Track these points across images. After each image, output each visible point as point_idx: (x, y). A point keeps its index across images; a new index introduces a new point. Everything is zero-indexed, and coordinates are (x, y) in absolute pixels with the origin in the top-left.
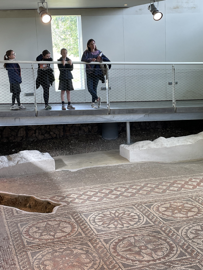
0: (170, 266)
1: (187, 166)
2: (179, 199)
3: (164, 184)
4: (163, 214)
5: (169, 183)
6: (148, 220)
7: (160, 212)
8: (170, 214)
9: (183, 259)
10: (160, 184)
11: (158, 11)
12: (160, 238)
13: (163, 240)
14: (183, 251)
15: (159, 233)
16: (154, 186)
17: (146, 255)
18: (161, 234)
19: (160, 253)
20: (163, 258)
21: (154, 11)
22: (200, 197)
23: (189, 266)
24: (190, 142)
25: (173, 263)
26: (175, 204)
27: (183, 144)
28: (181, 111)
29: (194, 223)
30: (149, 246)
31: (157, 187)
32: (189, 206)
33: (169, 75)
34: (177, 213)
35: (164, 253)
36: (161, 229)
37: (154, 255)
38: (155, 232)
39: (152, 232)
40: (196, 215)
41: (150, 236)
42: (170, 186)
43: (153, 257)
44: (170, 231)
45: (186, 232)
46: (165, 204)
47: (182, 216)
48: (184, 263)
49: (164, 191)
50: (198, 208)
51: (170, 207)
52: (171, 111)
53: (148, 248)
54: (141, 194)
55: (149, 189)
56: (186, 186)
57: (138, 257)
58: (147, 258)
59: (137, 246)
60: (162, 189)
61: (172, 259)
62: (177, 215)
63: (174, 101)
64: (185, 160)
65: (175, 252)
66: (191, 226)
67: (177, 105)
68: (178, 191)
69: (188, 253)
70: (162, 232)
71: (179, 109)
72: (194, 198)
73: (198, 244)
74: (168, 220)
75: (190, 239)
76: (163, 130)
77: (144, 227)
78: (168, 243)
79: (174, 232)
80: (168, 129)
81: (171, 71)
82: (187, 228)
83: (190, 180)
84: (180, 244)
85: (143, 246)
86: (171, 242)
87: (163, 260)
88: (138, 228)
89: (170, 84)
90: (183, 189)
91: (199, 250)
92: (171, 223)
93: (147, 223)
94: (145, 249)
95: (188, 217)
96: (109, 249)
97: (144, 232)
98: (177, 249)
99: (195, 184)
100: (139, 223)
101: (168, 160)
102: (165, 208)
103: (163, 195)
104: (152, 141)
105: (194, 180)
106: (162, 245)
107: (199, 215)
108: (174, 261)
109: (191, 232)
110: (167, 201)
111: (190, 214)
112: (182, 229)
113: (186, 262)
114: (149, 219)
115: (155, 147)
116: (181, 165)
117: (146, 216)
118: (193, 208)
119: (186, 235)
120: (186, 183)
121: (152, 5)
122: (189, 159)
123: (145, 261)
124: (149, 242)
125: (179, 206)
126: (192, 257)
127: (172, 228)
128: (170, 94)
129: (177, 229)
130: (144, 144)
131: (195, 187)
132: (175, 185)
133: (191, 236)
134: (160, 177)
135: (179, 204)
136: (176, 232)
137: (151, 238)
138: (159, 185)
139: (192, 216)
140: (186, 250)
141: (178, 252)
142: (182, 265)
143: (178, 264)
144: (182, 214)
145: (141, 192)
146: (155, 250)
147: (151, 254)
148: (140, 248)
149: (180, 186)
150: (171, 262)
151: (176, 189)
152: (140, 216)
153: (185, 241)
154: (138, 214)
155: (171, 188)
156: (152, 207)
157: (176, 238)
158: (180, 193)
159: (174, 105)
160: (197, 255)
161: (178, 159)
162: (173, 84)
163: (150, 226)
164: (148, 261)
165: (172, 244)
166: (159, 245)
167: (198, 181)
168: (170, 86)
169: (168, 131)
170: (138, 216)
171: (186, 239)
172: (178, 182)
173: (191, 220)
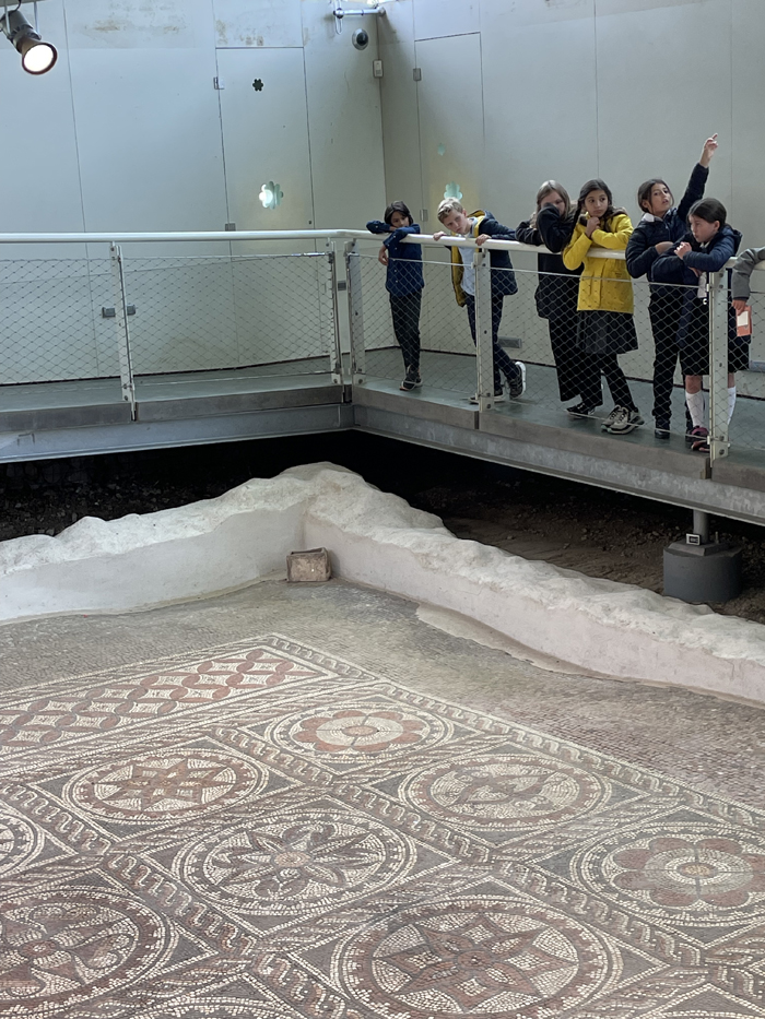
0: (144, 1000)
1: (191, 617)
2: (166, 745)
3: (108, 693)
4: (110, 809)
5: (127, 687)
6: (54, 839)
7: (99, 804)
8: (135, 804)
9: (189, 968)
10: (94, 695)
11: (37, 37)
12: (104, 902)
13: (116, 906)
14: (192, 937)
15: (97, 881)
16: (70, 707)
17: (49, 976)
18: (106, 885)
19: (105, 960)
20: (114, 975)
21: (24, 38)
22: (244, 729)
23: (214, 986)
24: (195, 527)
25: (153, 989)
26: (154, 764)
27: (172, 536)
28: (157, 416)
29: (224, 827)
30: (64, 939)
31: (82, 709)
32: (204, 764)
33: (99, 281)
34: (161, 797)
35: (120, 958)
36: (104, 866)
37: (82, 970)
38: (82, 881)
39: (71, 883)
40: (231, 794)
41: (65, 900)
42: (133, 699)
43: (78, 979)
44: (137, 871)
45: (199, 865)
46: (114, 769)
47: (180, 804)
48: (194, 979)
49: (112, 720)
50: (237, 769)
51: (135, 777)
52: (118, 416)
53: (57, 947)
54: (23, 743)
55: (52, 721)
56: (191, 693)
57: (19, 989)
58: (54, 984)
59: (13, 948)
60: (102, 714)
61: (152, 974)
62: (160, 807)
63: (125, 380)
64: (183, 594)
65: (159, 945)
66: (214, 839)
67: (136, 394)
68: (160, 714)
69: (208, 940)
70: (110, 880)
71: (149, 407)
72: (220, 732)
73: (243, 900)
74: (129, 830)
75: (213, 888)
76: (94, 488)
77: (40, 870)
78: (132, 914)
79: (154, 871)
80: (112, 486)
81: (107, 265)
82: (200, 848)
83: (204, 669)
84: (179, 912)
85: (39, 943)
86: (146, 911)
87: (114, 983)
88: (14, 878)
89: (108, 314)
90: (179, 705)
91: (246, 924)
92: (143, 838)
93: (50, 850)
94: (44, 954)
95: (201, 808)
97: (41, 889)
98: (168, 931)
99: (221, 680)
100: (16, 858)
101: (119, 605)
102: (116, 783)
103: (106, 738)
104: (54, 536)
105: (216, 667)
106: (110, 925)
107: (243, 793)
108: (158, 978)
109: (215, 862)
110: (119, 756)
111: (208, 795)
112: (181, 854)
113: (204, 977)
114: (57, 834)
115: (67, 557)
116: (168, 618)
117: (44, 825)
118: (217, 771)
119: (199, 873)
120: (191, 681)
121: (11, 13)
122: (197, 591)
123: (51, 998)
124: (60, 923)
125: (169, 771)
126: (225, 954)
127: (143, 856)
128: (110, 352)
129: (165, 858)
130: (24, 550)
131: (221, 692)
132: (150, 694)
133: (218, 875)
134: (94, 669)
135: (166, 764)
136: (160, 868)
137: (68, 906)
138: (88, 701)
139: (216, 801)
140: (200, 933)
141: (174, 944)
142: (188, 989)
143: (173, 988)
144: (180, 798)
145: (20, 736)
146: (85, 952)
147: (71, 966)
148: (27, 951)
149: (166, 694)
150: (148, 986)
151: (154, 708)
152: (23, 827)
153: (196, 896)
154: (14, 821)
155: (137, 708)
156: (67, 787)
157: (163, 891)
158: (169, 722)
159: (126, 392)
160: (240, 942)
161: (157, 594)
162: (120, 313)
163: (61, 863)
164: (61, 998)
165: (147, 918)
166: (98, 928)
167: (233, 667)
168: (108, 322)
169: (113, 493)
170: (14, 828)
171: (199, 888)
172: (162, 680)
173: (214, 815)
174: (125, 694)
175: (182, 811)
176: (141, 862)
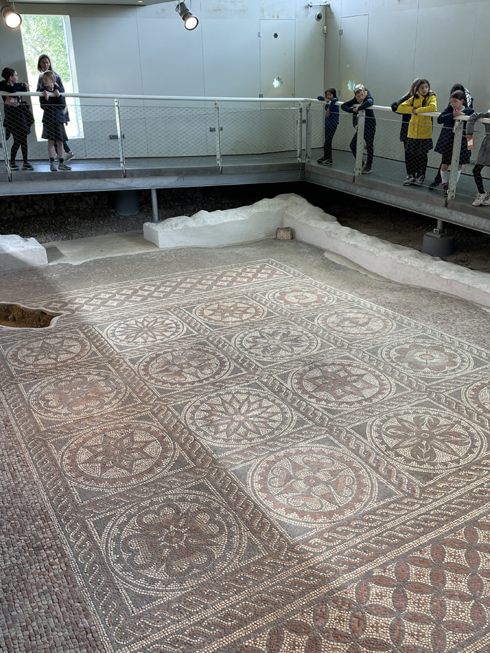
0: (221, 386)
1: (239, 251)
2: (229, 297)
3: (209, 277)
4: (210, 319)
5: (216, 275)
6: (189, 328)
7: (205, 317)
8: (219, 318)
9: (237, 377)
10: (204, 277)
11: (191, 14)
12: (208, 352)
13: (211, 353)
14: (238, 366)
15: (205, 344)
16: (195, 281)
17: (188, 375)
18: (208, 345)
19: (207, 371)
20: (211, 377)
21: (185, 14)
22: (258, 294)
23: (246, 384)
24: (242, 216)
25: (224, 383)
26: (225, 304)
27: (233, 219)
28: (230, 172)
29: (250, 329)
30: (194, 363)
31: (199, 282)
32: (244, 305)
33: (210, 117)
34: (227, 317)
35: (213, 371)
36: (208, 339)
37: (199, 374)
38: (200, 344)
39: (196, 344)
40: (253, 317)
41: (194, 350)
42: (218, 280)
43: (198, 377)
44: (219, 342)
45: (241, 341)
46: (211, 305)
47: (235, 319)
48: (239, 380)
49: (210, 288)
50: (255, 308)
51: (219, 308)
52: (215, 171)
53: (191, 366)
54: (178, 293)
55: (189, 286)
56: (239, 279)
57: (178, 379)
58: (190, 379)
59: (176, 365)
60: (206, 285)
61: (224, 377)
62: (228, 320)
63: (218, 157)
64: (236, 242)
65: (227, 368)
66: (247, 332)
67: (222, 163)
68: (228, 286)
69: (244, 368)
70: (209, 344)
71: (227, 169)
72: (249, 294)
73: (257, 355)
74: (216, 327)
75: (246, 350)
76: (204, 199)
77: (185, 339)
78: (217, 356)
79: (225, 342)
80: (211, 199)
81: (213, 111)
82: (242, 335)
83: (244, 270)
84: (234, 357)
85: (185, 364)
86: (222, 356)
87: (212, 380)
88: (176, 341)
89: (212, 130)
90: (235, 283)
91: (258, 364)
92: (221, 330)
93: (188, 332)
94: (187, 368)
95: (242, 321)
96: (138, 371)
97: (186, 345)
98: (230, 363)
99: (250, 275)
100: (177, 334)
101: (212, 244)
102: (212, 310)
103: (209, 293)
104: (189, 216)
105: (248, 270)
106: (210, 360)
107: (257, 317)
108: (226, 379)
109: (247, 341)
110: (214, 300)
111: (245, 317)
112: (235, 337)
113: (243, 380)
114: (191, 327)
115: (194, 225)
116: (231, 250)
117: (186, 323)
118: (249, 308)
119: (241, 344)
120: (239, 274)
121: (181, 4)
122: (241, 241)
123: (189, 383)
124: (192, 358)
125: (231, 307)
126: (250, 373)
127: (221, 337)
128: (213, 146)
129: (229, 338)
130: (179, 221)
131: (250, 279)
132: (224, 278)
133: (247, 346)
134: (204, 268)
135: (230, 305)
136: (227, 341)
137: (194, 352)
138: (202, 279)
139: (248, 319)
140: (241, 365)
141: (232, 368)
142: (237, 384)
143: (231, 383)
144: (235, 317)
145: (177, 290)
146: (201, 368)
147: (196, 373)
148: (180, 366)
149: (230, 279)
150: (223, 381)
151: (226, 284)
152: (179, 323)
153: (240, 352)
154: (176, 321)
155: (219, 283)
156: (194, 310)
157: (228, 350)
158: (231, 289)
159: (218, 162)
160: (256, 370)
161: (226, 241)
162: (217, 130)
163: (192, 336)
164: (193, 383)
165: (223, 358)
166: (205, 360)
167: (254, 271)
168: (212, 133)
169: (211, 201)
170: (175, 323)
171: (241, 350)
172: (228, 274)
173: (247, 324)
174: (215, 278)
175: (235, 322)
176: (220, 338)
